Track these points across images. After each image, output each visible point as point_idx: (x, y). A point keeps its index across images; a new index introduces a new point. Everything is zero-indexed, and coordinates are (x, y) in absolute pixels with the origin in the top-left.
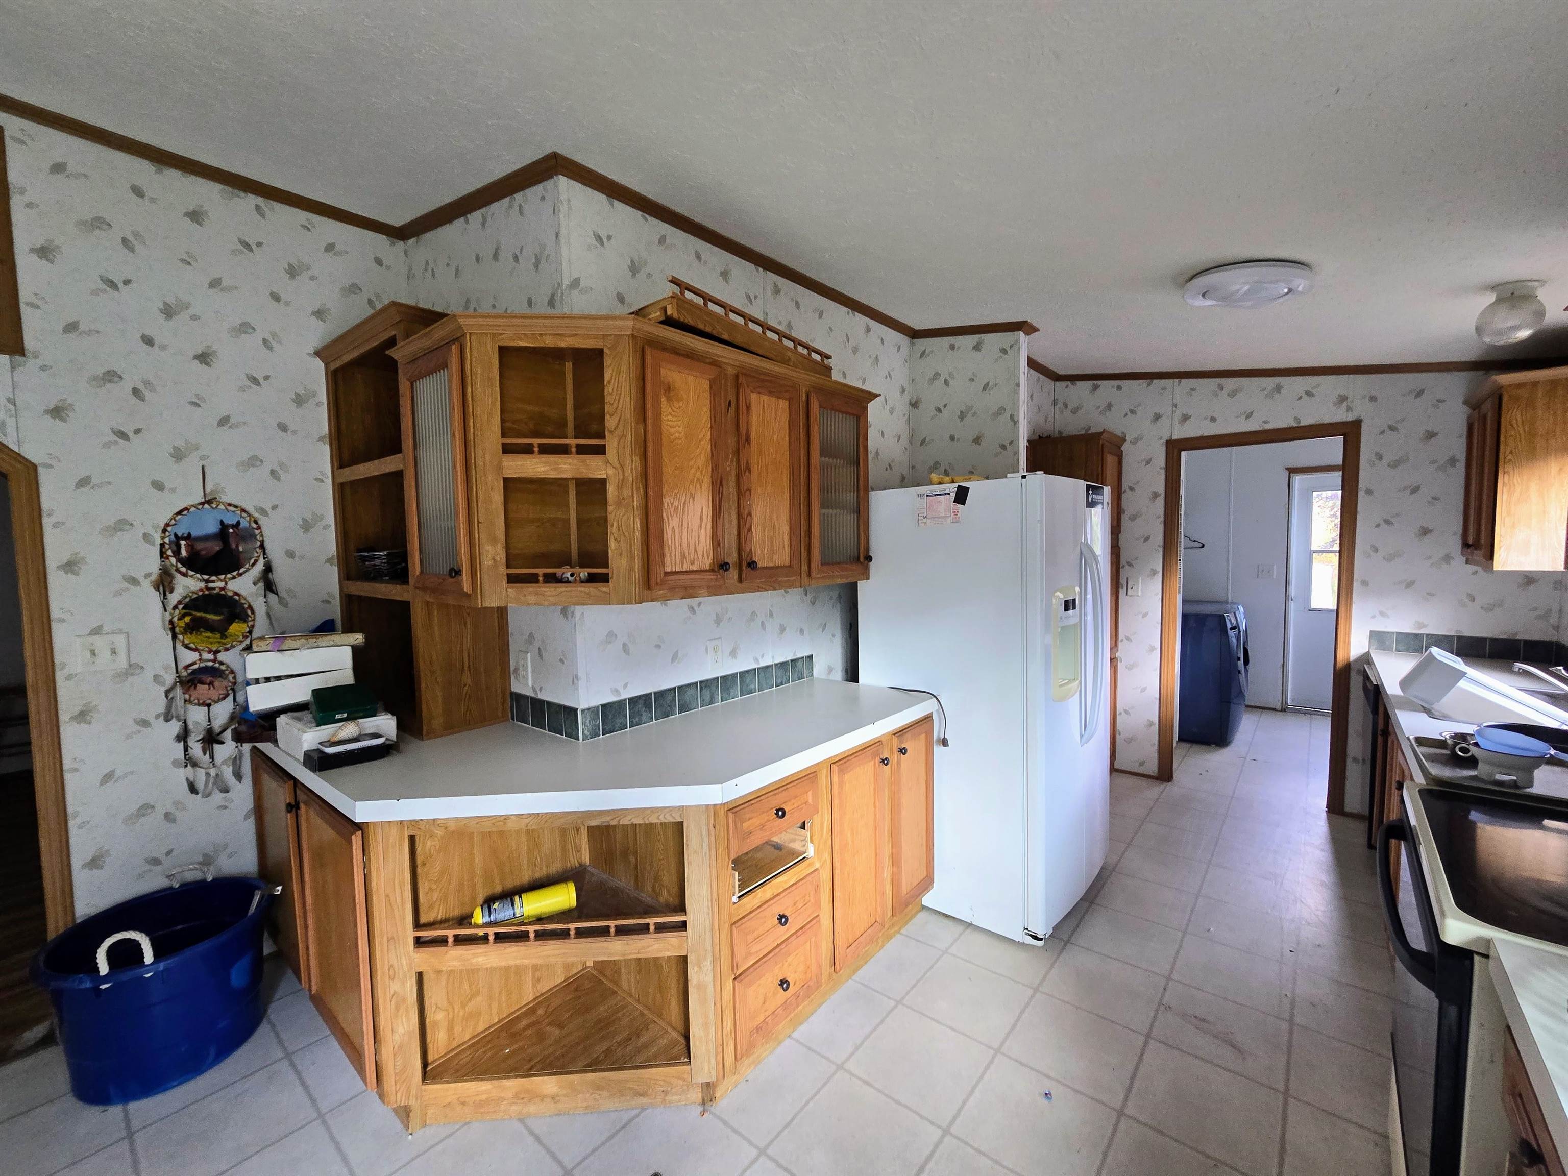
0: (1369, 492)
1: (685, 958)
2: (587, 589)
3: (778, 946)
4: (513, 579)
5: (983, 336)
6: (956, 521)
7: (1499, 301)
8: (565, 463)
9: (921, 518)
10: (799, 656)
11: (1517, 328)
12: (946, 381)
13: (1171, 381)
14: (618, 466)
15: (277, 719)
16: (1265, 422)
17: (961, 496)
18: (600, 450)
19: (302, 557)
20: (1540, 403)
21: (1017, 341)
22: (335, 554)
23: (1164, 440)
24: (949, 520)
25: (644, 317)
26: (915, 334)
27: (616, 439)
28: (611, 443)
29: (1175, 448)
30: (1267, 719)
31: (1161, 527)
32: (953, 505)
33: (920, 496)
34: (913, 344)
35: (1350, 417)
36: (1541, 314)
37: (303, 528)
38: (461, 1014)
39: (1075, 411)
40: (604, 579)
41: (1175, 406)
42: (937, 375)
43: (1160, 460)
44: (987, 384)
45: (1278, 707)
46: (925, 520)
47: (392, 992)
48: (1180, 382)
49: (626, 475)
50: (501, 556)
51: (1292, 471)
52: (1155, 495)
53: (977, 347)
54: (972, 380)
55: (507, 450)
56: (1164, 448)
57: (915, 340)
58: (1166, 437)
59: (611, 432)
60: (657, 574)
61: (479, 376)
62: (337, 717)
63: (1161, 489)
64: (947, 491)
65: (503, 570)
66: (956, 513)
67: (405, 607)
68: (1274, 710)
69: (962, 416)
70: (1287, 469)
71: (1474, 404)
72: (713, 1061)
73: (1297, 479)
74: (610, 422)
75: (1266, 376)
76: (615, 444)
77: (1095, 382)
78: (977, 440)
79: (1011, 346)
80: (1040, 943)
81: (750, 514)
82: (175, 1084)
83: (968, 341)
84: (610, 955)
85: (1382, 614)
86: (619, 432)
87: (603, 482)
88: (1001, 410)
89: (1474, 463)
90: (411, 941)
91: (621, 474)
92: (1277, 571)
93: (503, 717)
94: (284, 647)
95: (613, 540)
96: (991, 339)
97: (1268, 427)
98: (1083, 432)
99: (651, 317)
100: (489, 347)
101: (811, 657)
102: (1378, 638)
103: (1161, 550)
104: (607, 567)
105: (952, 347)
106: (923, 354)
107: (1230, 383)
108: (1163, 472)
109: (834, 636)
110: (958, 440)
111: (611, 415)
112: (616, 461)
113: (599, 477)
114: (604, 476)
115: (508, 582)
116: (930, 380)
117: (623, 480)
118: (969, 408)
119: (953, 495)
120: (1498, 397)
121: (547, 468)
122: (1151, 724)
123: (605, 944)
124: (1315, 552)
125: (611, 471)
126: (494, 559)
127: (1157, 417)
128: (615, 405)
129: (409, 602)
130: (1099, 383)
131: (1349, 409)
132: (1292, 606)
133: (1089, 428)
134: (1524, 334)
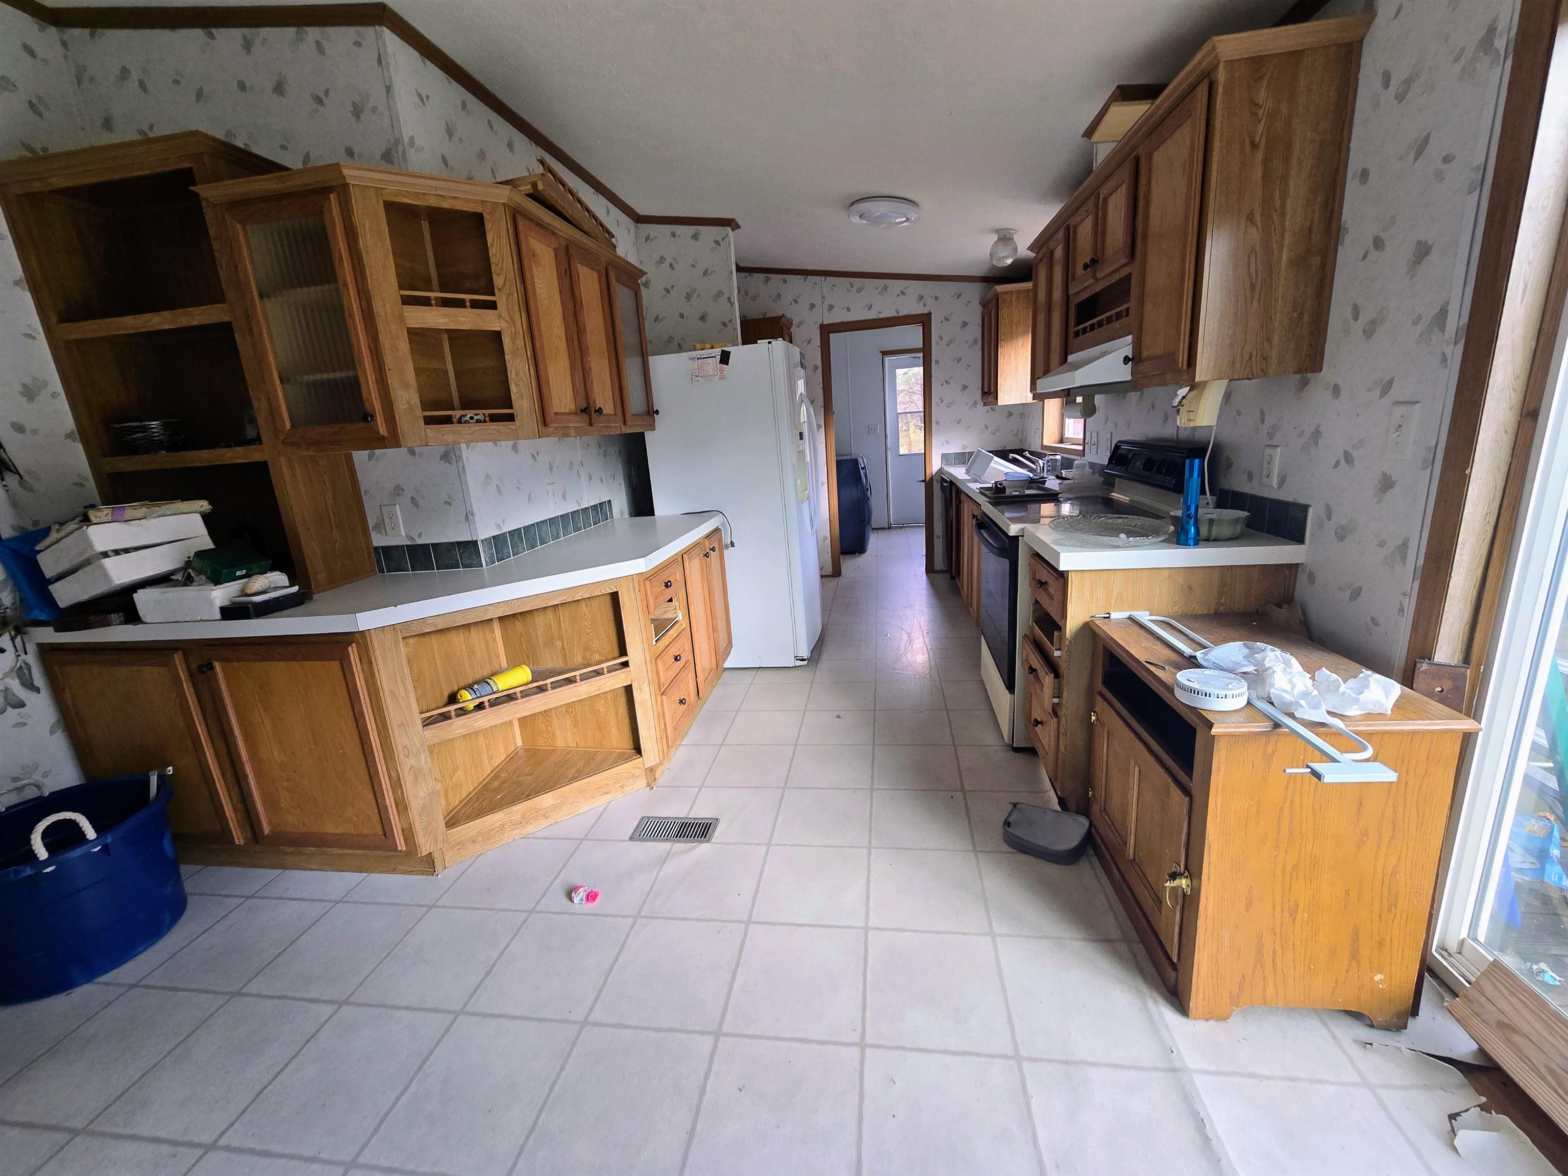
0: (937, 362)
1: (630, 686)
2: (496, 427)
3: (675, 677)
4: (429, 421)
5: (699, 228)
6: (723, 378)
7: (999, 239)
8: (463, 316)
9: (694, 377)
10: (603, 501)
11: (1006, 257)
12: (671, 265)
13: (819, 277)
14: (509, 320)
15: (135, 595)
16: (880, 313)
17: (725, 358)
18: (493, 306)
19: (35, 432)
20: (1014, 304)
21: (727, 235)
22: (74, 428)
23: (818, 325)
24: (717, 378)
25: (515, 187)
26: (639, 219)
27: (505, 296)
28: (500, 298)
29: (827, 330)
30: (882, 535)
31: (822, 392)
32: (719, 366)
33: (692, 359)
34: (638, 228)
35: (925, 311)
36: (1016, 250)
37: (25, 396)
38: (451, 784)
39: (754, 299)
40: (511, 418)
41: (823, 297)
42: (662, 259)
43: (817, 341)
44: (707, 270)
45: (886, 527)
46: (697, 378)
47: (409, 766)
48: (825, 279)
49: (517, 329)
50: (416, 400)
51: (885, 353)
52: (816, 368)
53: (695, 237)
54: (693, 266)
55: (407, 301)
56: (819, 331)
57: (639, 225)
58: (820, 322)
59: (499, 290)
60: (550, 416)
61: (367, 228)
62: (238, 573)
63: (819, 364)
64: (714, 355)
65: (419, 413)
66: (722, 371)
67: (261, 469)
68: (884, 529)
69: (688, 297)
70: (881, 352)
71: (985, 305)
72: (656, 750)
73: (887, 359)
74: (498, 281)
75: (878, 278)
76: (505, 301)
77: (767, 275)
78: (703, 318)
79: (723, 239)
80: (805, 662)
81: (590, 369)
82: (141, 949)
83: (685, 231)
84: (579, 696)
85: (947, 442)
86: (506, 290)
87: (498, 334)
88: (720, 294)
89: (986, 344)
90: (419, 723)
91: (513, 327)
92: (880, 428)
93: (371, 571)
94: (127, 517)
95: (513, 385)
96: (707, 232)
97: (881, 316)
98: (762, 317)
99: (520, 189)
100: (374, 201)
101: (609, 502)
102: (945, 457)
103: (823, 409)
104: (511, 408)
105: (673, 235)
106: (647, 239)
107: (857, 282)
108: (819, 349)
109: (620, 485)
110: (687, 317)
111: (498, 275)
112: (507, 316)
113: (494, 329)
114: (499, 329)
115: (426, 424)
116: (657, 262)
117: (515, 333)
118: (694, 291)
119: (718, 358)
120: (997, 297)
121: (446, 320)
122: (826, 538)
123: (575, 689)
124: (900, 413)
125: (504, 325)
126: (408, 403)
127: (812, 306)
128: (500, 265)
129: (266, 462)
130: (770, 275)
131: (925, 305)
132: (889, 453)
133: (766, 313)
134: (1009, 261)
